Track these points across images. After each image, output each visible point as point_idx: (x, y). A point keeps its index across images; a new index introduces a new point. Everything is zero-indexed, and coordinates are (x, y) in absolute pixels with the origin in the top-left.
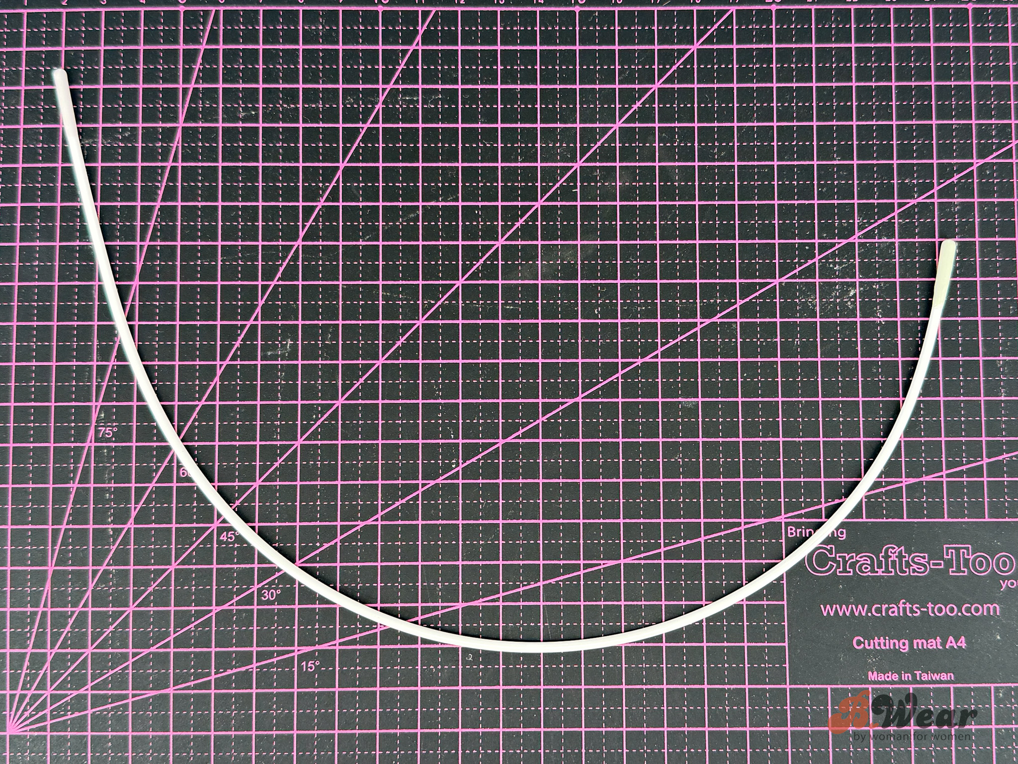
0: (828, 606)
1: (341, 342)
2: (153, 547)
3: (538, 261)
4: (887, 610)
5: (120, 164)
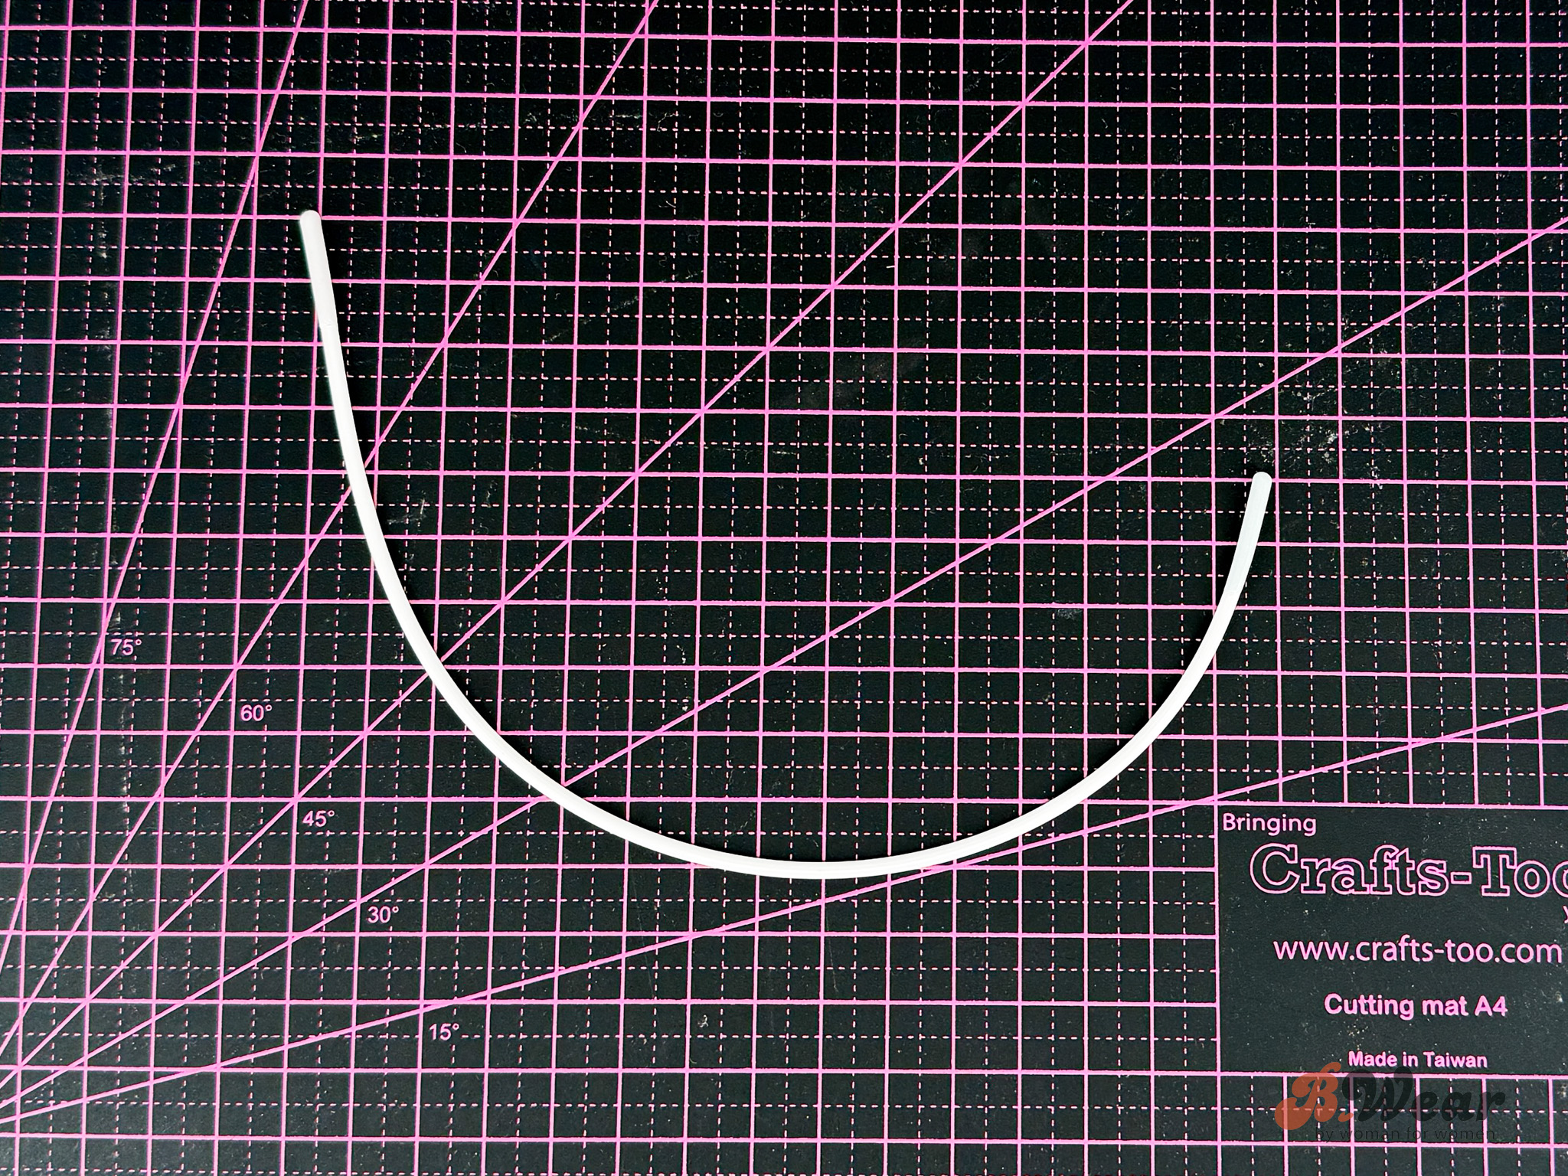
0: (1286, 944)
1: (507, 505)
2: (194, 833)
3: (828, 378)
4: (1381, 950)
5: (157, 216)
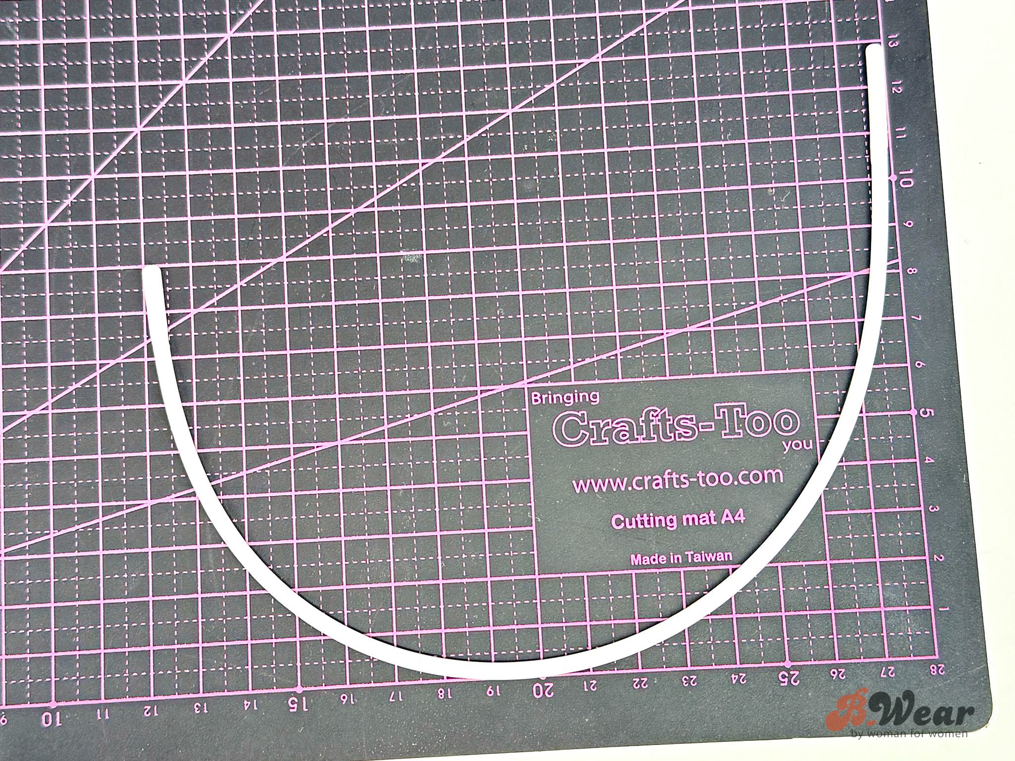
0: (581, 482)
3: (229, 101)
4: (650, 482)
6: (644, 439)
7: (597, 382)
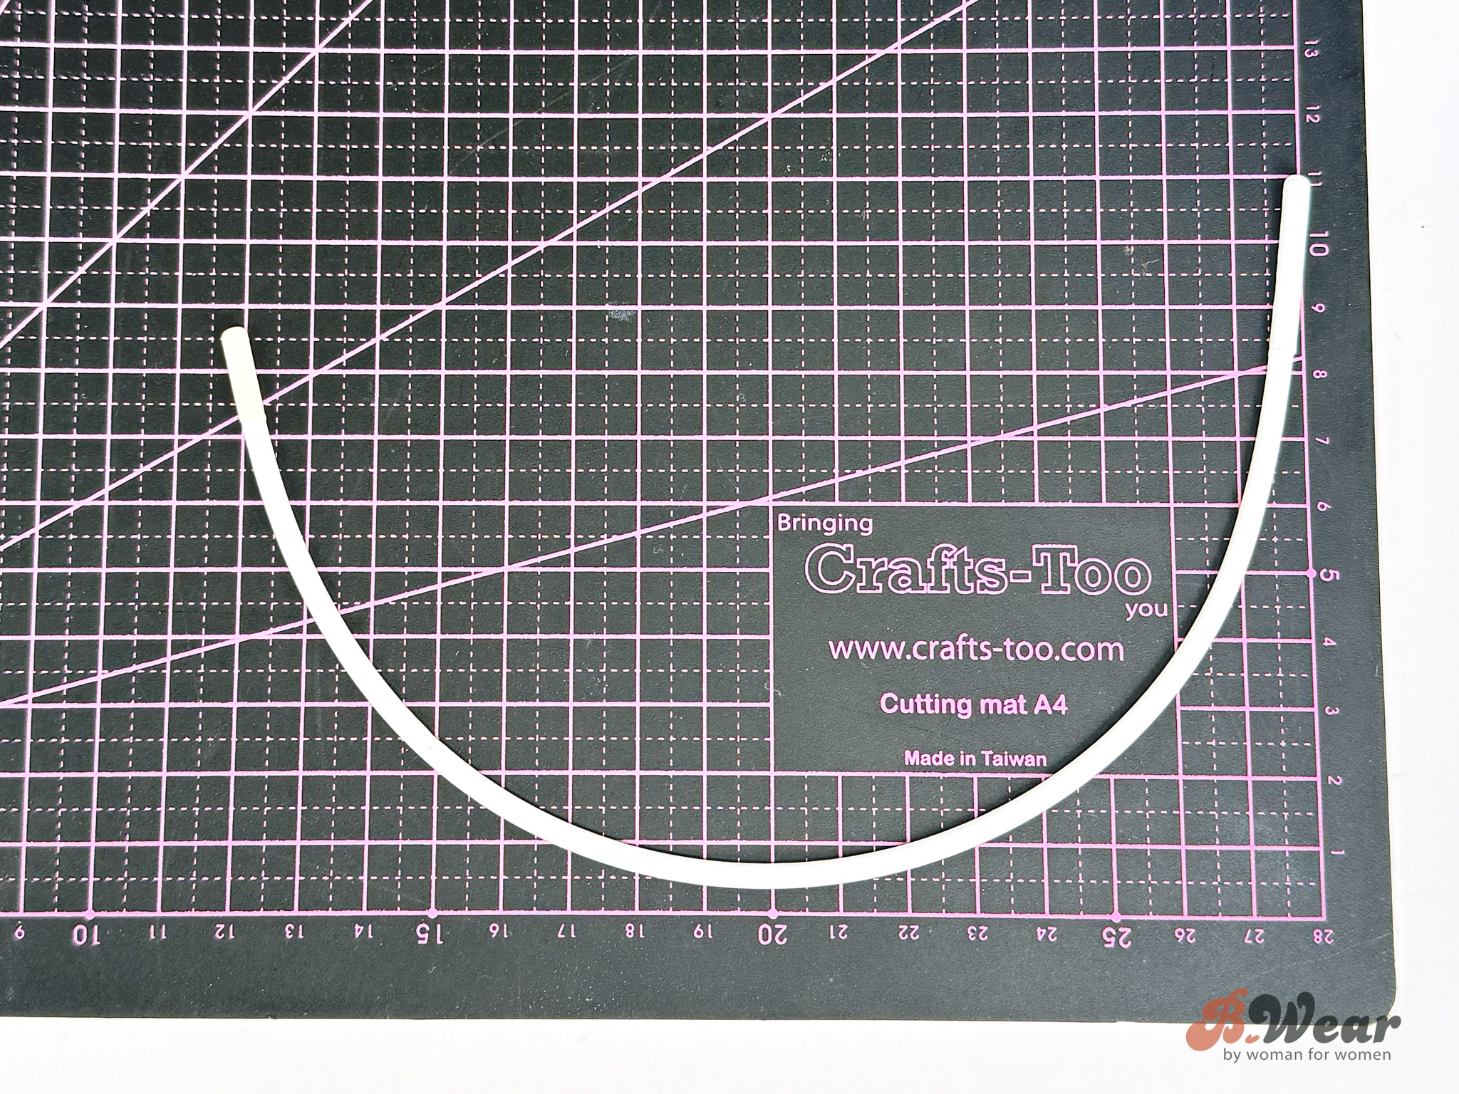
0: (841, 644)
1: (48, 207)
3: (379, 80)
4: (938, 650)
6: (932, 588)
7: (870, 503)
